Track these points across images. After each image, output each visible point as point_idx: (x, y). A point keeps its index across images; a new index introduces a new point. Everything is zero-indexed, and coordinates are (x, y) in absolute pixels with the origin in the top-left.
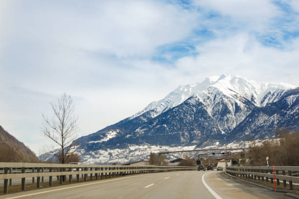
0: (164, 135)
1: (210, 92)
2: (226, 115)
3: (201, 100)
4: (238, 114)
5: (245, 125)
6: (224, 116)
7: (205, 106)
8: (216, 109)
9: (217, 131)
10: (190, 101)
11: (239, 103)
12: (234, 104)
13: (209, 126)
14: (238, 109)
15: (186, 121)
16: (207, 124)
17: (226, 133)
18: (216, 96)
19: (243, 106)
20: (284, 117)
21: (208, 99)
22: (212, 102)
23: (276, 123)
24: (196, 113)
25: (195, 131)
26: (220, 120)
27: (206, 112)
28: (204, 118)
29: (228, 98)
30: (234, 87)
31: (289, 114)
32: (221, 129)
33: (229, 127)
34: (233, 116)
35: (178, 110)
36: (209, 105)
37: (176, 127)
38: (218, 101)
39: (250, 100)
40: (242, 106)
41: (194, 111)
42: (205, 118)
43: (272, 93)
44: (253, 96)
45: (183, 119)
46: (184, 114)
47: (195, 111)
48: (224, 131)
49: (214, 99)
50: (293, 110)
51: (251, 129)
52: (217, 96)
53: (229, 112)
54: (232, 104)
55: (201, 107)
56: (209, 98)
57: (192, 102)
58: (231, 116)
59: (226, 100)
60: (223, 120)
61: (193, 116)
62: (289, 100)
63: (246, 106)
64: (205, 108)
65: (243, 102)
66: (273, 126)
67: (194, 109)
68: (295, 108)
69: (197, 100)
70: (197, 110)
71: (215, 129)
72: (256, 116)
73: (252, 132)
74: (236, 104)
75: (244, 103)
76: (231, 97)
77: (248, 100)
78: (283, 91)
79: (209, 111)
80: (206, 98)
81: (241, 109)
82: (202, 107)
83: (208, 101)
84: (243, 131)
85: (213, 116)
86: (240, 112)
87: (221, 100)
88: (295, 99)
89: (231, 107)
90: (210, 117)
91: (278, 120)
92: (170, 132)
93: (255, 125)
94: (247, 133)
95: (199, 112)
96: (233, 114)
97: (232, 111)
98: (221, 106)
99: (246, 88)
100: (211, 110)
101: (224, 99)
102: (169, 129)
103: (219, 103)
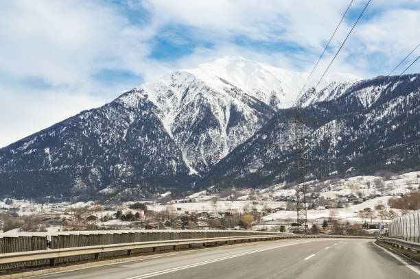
0: (37, 173)
1: (175, 82)
2: (205, 131)
3: (152, 98)
4: (235, 129)
5: (250, 150)
6: (199, 133)
7: (159, 111)
8: (183, 118)
9: (178, 167)
10: (124, 99)
11: (240, 106)
12: (228, 109)
13: (159, 154)
14: (236, 117)
15: (104, 141)
16: (155, 149)
17: (201, 172)
18: (187, 90)
19: (248, 113)
20: (356, 128)
21: (169, 96)
22: (178, 104)
23: (334, 142)
24: (134, 125)
25: (119, 166)
26: (191, 141)
27: (159, 122)
28: (149, 137)
29: (214, 94)
30: (233, 78)
31: (370, 121)
32: (188, 163)
33: (209, 160)
34: (224, 134)
35: (91, 117)
36: (168, 110)
37: (72, 152)
38: (192, 100)
39: (267, 102)
40: (247, 111)
41: (129, 122)
42: (152, 137)
43: (318, 90)
44: (274, 97)
45: (98, 136)
46: (103, 126)
47: (132, 120)
48: (196, 169)
49: (183, 97)
50: (383, 110)
51: (264, 158)
52: (191, 90)
53: (216, 125)
54: (224, 108)
55: (147, 113)
56: (170, 94)
57: (130, 101)
58: (217, 133)
59: (210, 99)
60: (196, 143)
61: (125, 132)
62: (364, 96)
63: (256, 113)
64: (159, 116)
65: (250, 105)
66: (326, 151)
67: (132, 117)
68: (387, 106)
69: (142, 96)
70: (136, 119)
71: (174, 163)
72: (279, 129)
73: (267, 167)
74: (233, 107)
75: (252, 107)
76: (224, 93)
77: (262, 103)
78: (344, 85)
79: (168, 123)
80: (164, 93)
81: (243, 119)
82: (150, 113)
83: (168, 101)
84: (243, 165)
85: (174, 134)
86: (242, 125)
87: (198, 97)
88: (379, 94)
89: (221, 114)
90: (165, 134)
91: (341, 135)
92: (54, 165)
93: (277, 150)
94: (252, 171)
95: (141, 124)
96: (224, 129)
97: (222, 122)
98: (197, 112)
99: (260, 81)
100: (172, 120)
101: (205, 96)
102: (54, 157)
103: (192, 105)
